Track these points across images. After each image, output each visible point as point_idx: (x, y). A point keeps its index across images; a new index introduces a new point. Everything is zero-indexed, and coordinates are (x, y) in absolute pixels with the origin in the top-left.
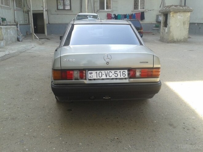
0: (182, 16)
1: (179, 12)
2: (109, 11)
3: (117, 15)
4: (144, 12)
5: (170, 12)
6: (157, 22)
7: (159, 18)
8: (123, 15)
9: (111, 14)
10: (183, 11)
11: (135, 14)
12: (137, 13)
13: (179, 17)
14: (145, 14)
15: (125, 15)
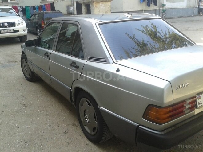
0: (104, 6)
1: (102, 1)
2: (13, 3)
3: (24, 7)
4: (53, 3)
5: (93, 2)
6: (68, 13)
7: (70, 9)
8: (31, 7)
9: (17, 6)
10: (105, 1)
11: (44, 5)
12: (47, 5)
13: (101, 7)
14: (55, 5)
15: (33, 6)
